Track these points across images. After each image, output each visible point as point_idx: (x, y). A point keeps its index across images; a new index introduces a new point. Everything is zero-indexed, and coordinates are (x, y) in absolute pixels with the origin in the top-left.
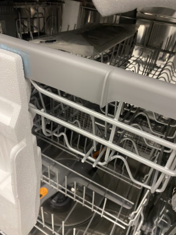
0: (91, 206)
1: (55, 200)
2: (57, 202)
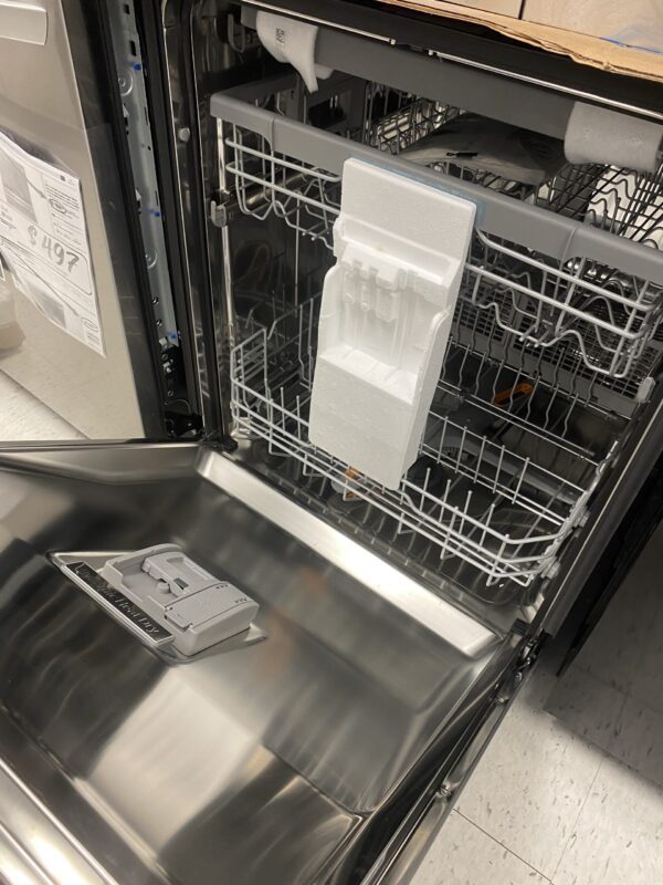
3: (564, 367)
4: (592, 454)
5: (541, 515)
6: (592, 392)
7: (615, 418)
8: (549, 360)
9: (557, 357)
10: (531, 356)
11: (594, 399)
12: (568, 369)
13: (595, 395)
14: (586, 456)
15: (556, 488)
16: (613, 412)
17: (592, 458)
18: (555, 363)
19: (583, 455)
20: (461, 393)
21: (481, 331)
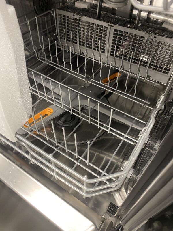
0: (97, 123)
1: (61, 121)
2: (64, 123)
3: (134, 62)
4: (149, 103)
5: (123, 139)
6: (147, 73)
7: (159, 85)
8: (127, 60)
9: (130, 58)
10: (118, 58)
11: (149, 77)
12: (135, 63)
13: (149, 75)
14: (146, 104)
15: (132, 122)
16: (158, 82)
17: (149, 105)
18: (129, 61)
19: (145, 104)
20: (86, 79)
21: (95, 49)
